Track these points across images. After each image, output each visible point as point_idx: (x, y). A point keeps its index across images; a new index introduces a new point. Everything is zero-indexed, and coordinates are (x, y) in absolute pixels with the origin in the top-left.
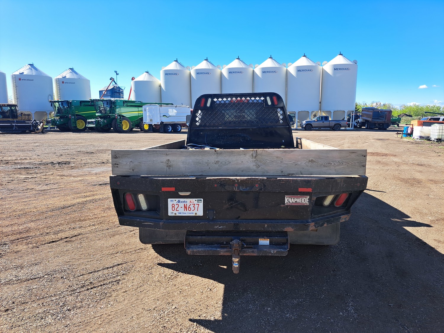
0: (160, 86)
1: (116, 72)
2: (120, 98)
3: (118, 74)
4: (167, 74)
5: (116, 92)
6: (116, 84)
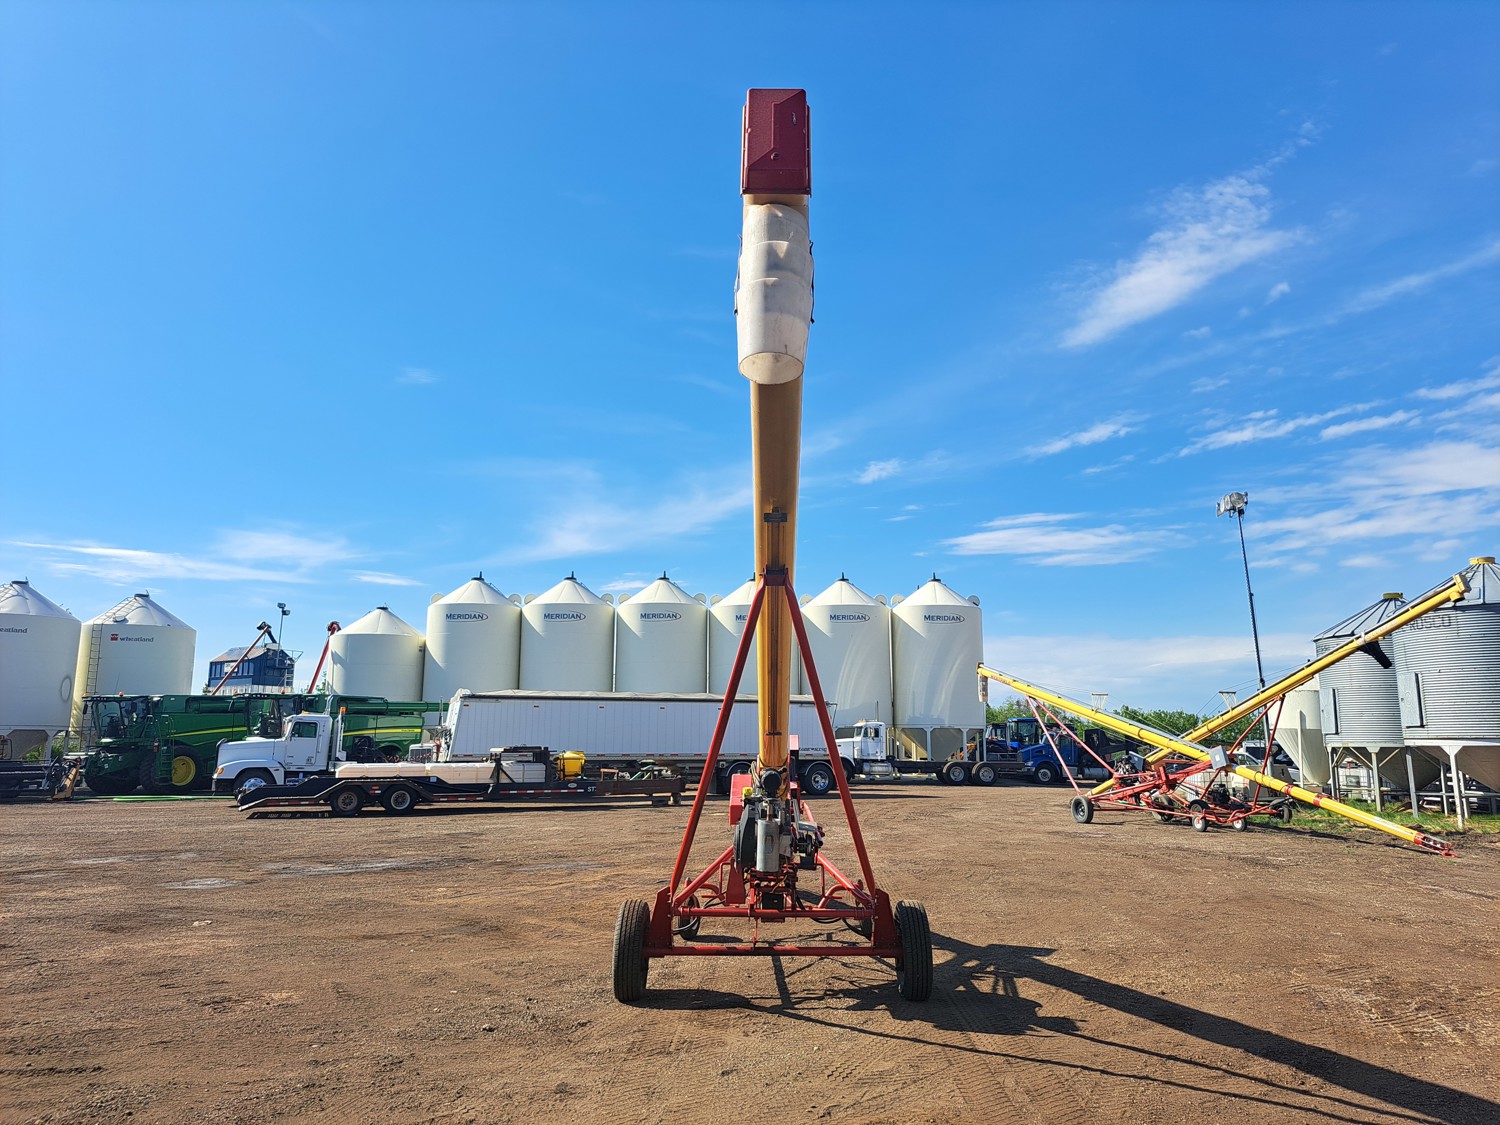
0: (423, 648)
1: (281, 606)
2: (282, 685)
3: (289, 611)
4: (454, 615)
6: (274, 642)
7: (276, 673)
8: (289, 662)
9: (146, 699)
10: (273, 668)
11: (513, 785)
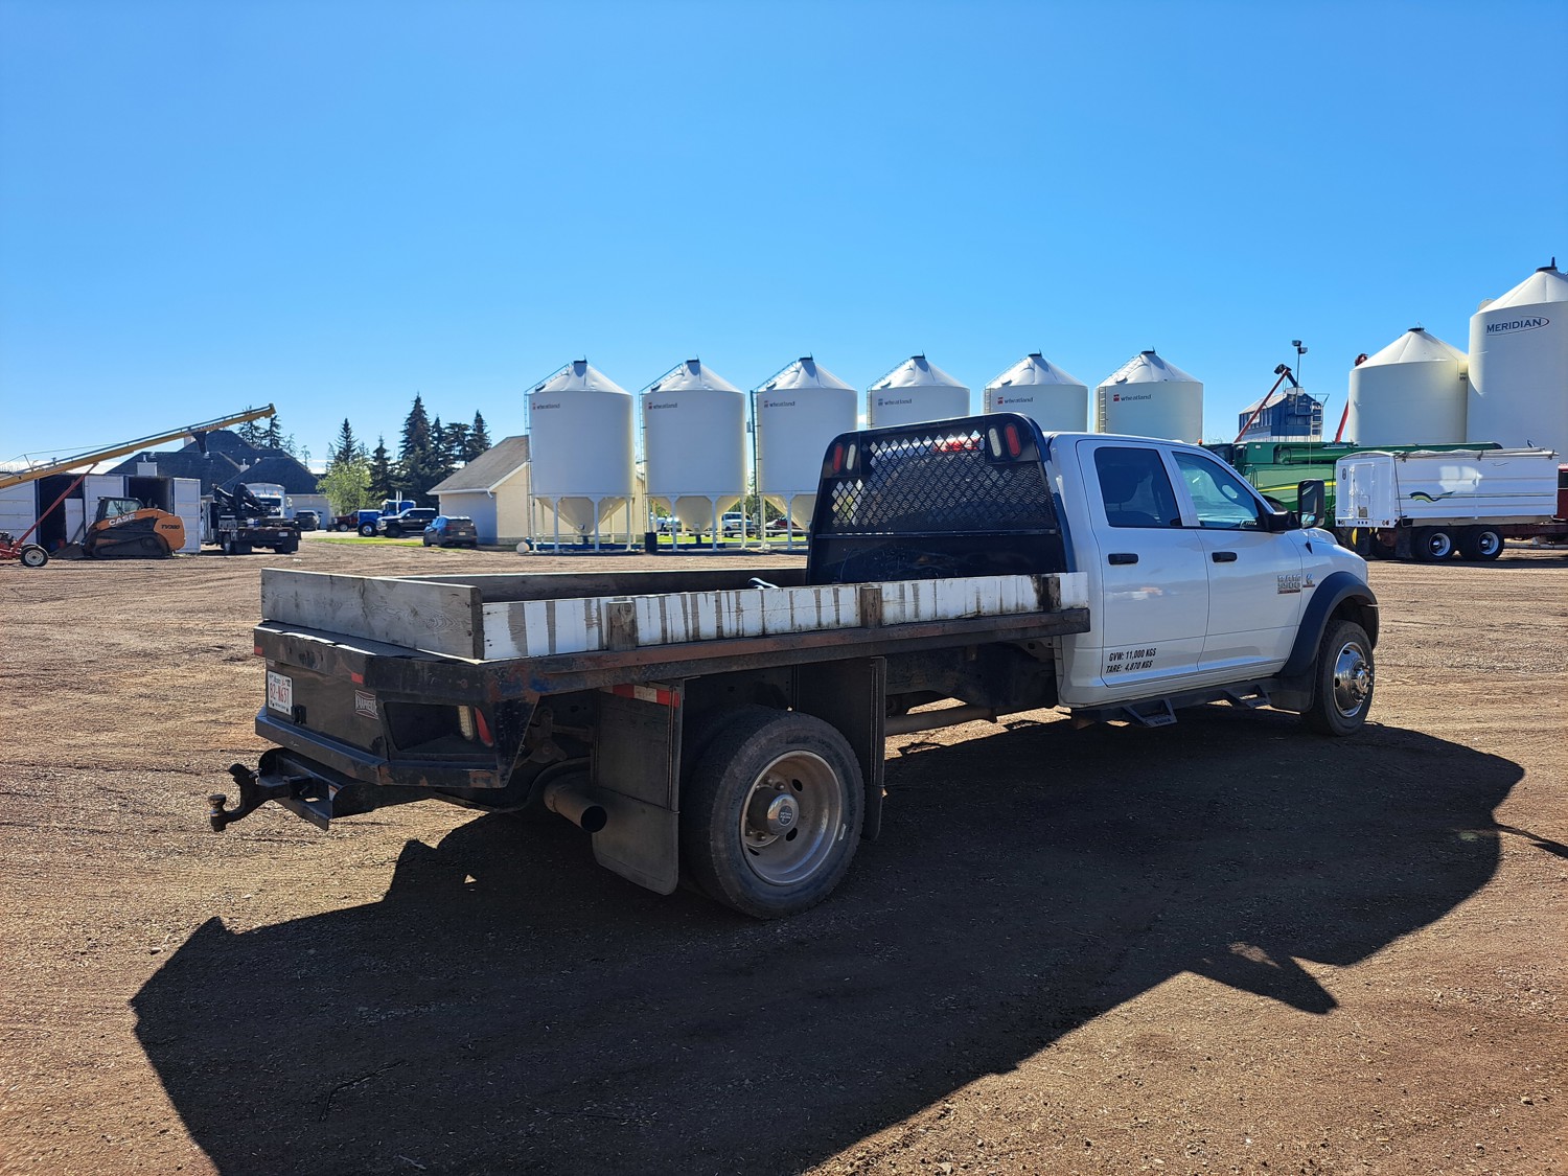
0: (1464, 377)
1: (1297, 344)
2: (1306, 433)
3: (1306, 349)
5: (1292, 415)
6: (1295, 384)
7: (1299, 421)
8: (1313, 407)
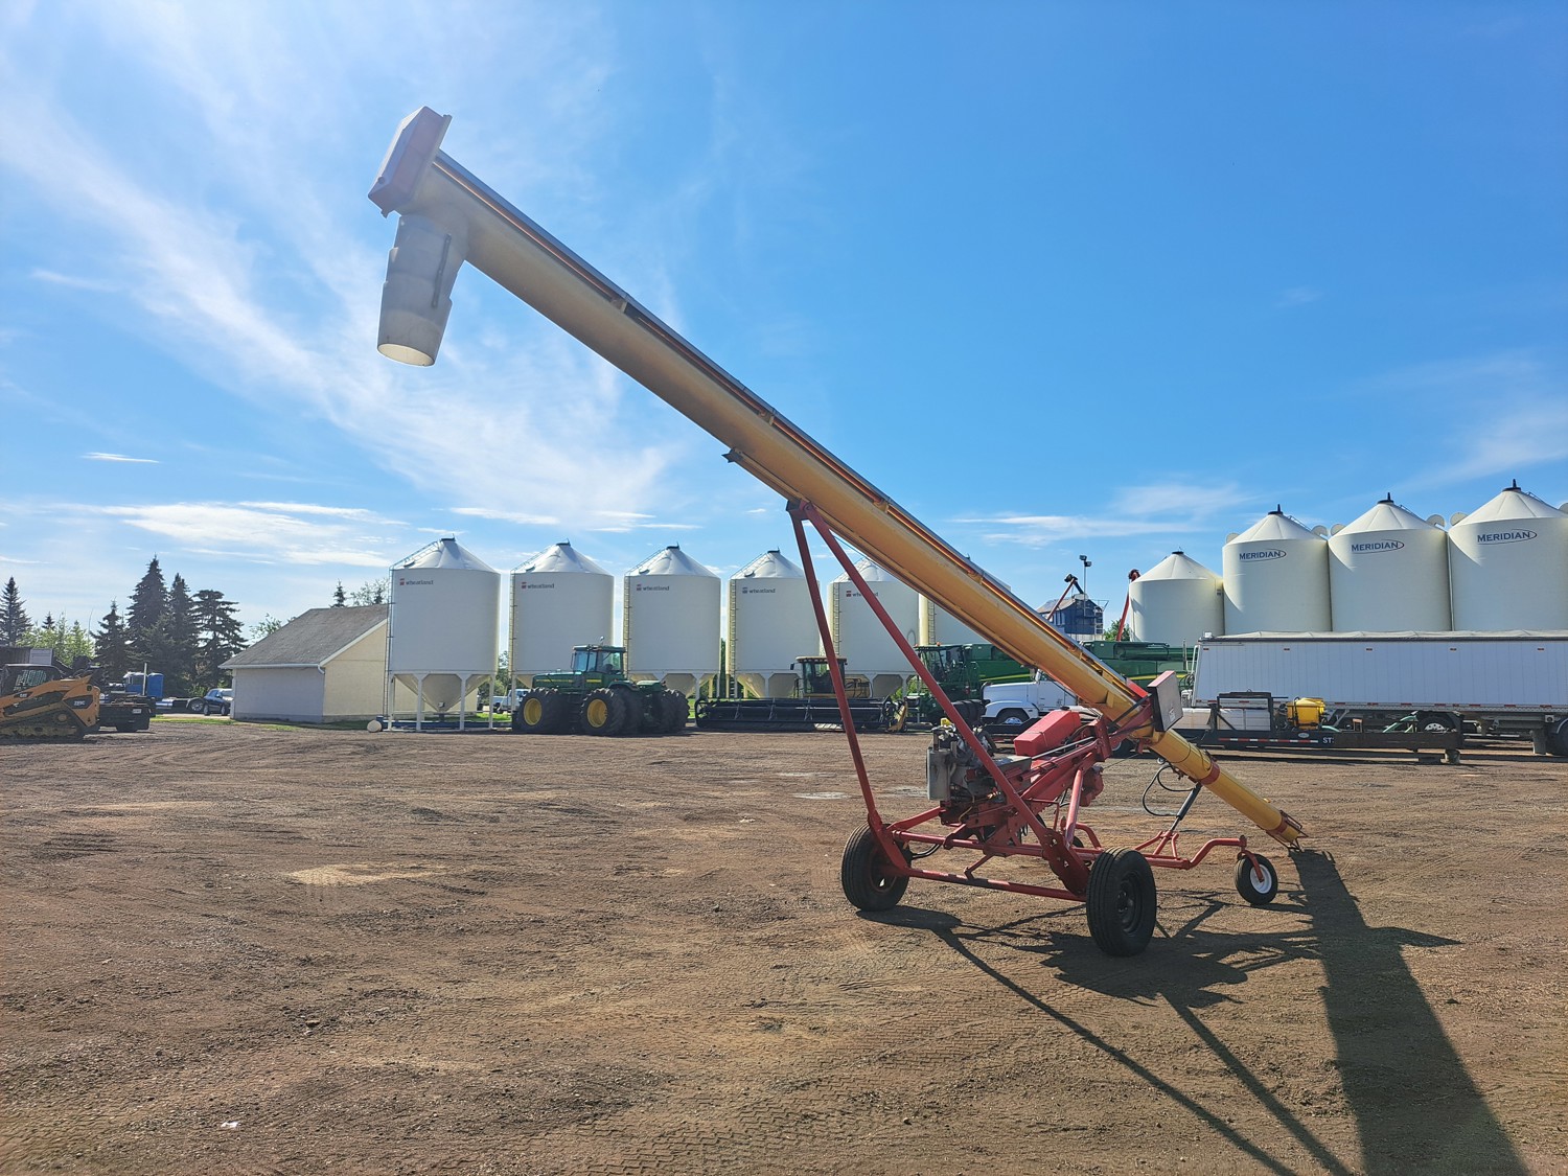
0: (1221, 592)
2: (1091, 633)
3: (1090, 562)
4: (1247, 553)
6: (1081, 592)
8: (1096, 611)
9: (960, 648)
10: (1082, 617)
11: (1233, 732)
